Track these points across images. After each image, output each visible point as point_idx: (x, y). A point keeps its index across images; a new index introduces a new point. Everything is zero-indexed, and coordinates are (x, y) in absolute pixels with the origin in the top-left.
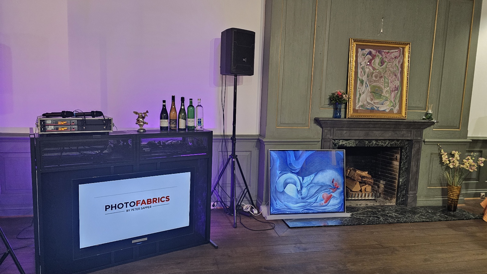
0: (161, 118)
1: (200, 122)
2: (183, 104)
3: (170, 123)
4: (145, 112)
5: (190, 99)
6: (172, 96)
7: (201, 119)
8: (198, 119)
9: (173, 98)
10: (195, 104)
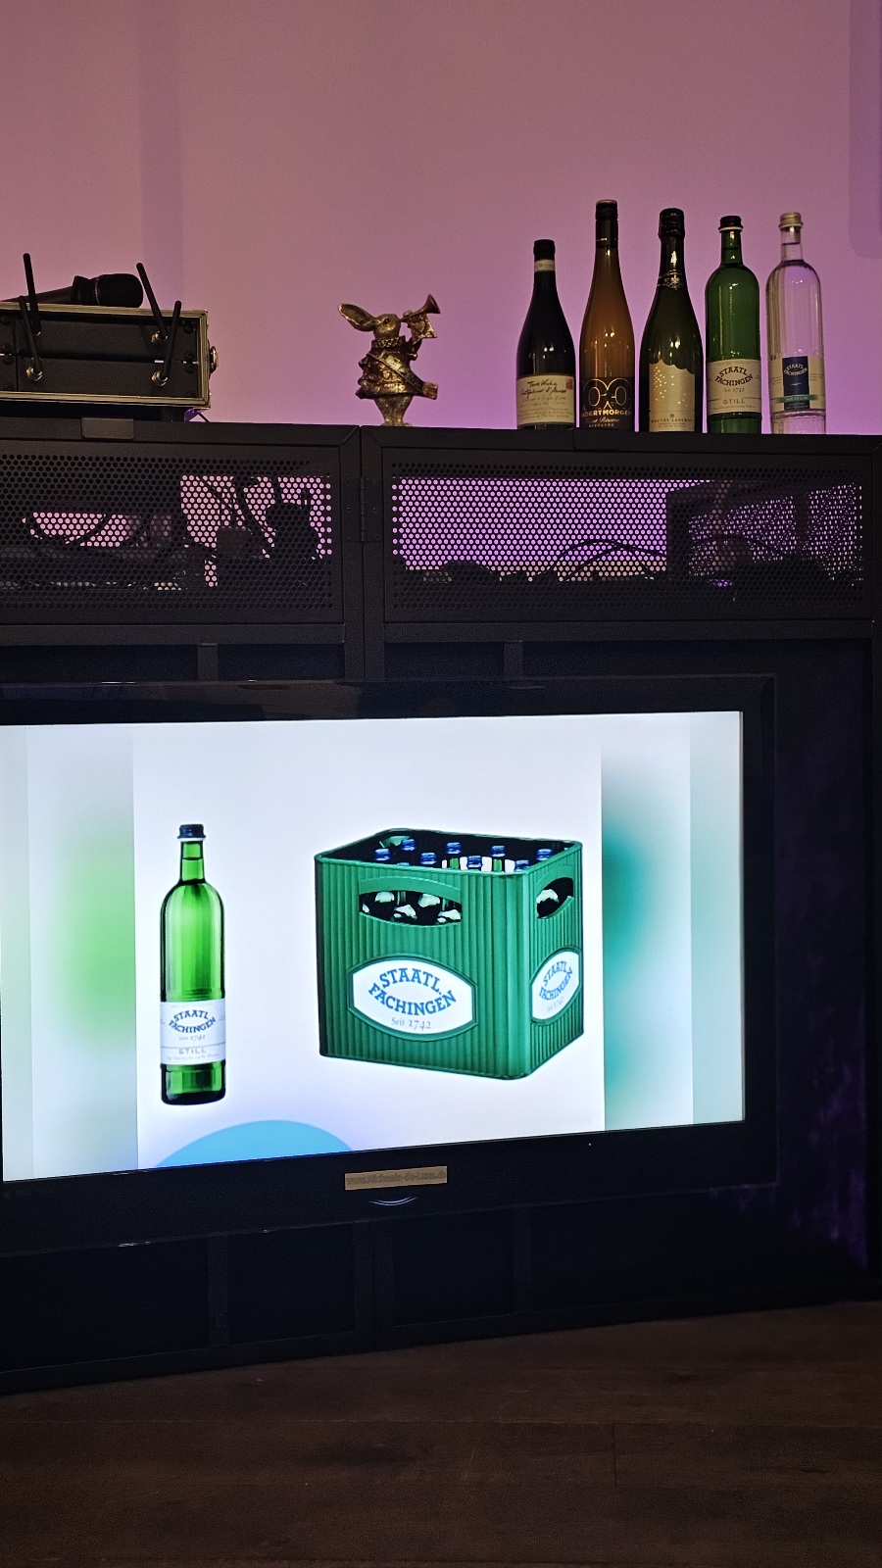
0: (525, 368)
1: (797, 381)
2: (674, 260)
3: (587, 400)
4: (418, 306)
5: (725, 222)
6: (600, 207)
7: (804, 361)
8: (787, 362)
9: (607, 214)
10: (758, 259)
